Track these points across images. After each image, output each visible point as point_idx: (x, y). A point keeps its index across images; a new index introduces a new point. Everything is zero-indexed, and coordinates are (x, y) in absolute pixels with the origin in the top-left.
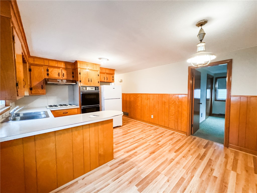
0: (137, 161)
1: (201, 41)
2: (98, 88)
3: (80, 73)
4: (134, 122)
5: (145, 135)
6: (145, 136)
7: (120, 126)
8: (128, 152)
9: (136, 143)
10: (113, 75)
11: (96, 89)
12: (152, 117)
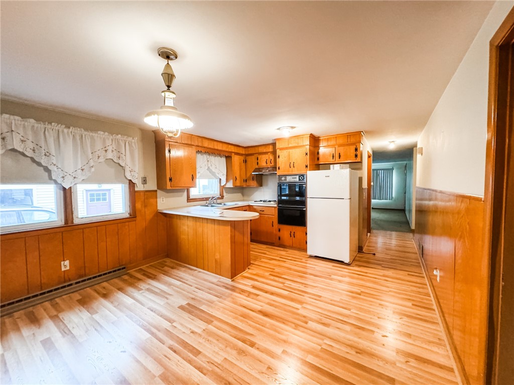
1: (169, 87)
2: (303, 176)
3: (279, 157)
10: (357, 144)
11: (300, 180)
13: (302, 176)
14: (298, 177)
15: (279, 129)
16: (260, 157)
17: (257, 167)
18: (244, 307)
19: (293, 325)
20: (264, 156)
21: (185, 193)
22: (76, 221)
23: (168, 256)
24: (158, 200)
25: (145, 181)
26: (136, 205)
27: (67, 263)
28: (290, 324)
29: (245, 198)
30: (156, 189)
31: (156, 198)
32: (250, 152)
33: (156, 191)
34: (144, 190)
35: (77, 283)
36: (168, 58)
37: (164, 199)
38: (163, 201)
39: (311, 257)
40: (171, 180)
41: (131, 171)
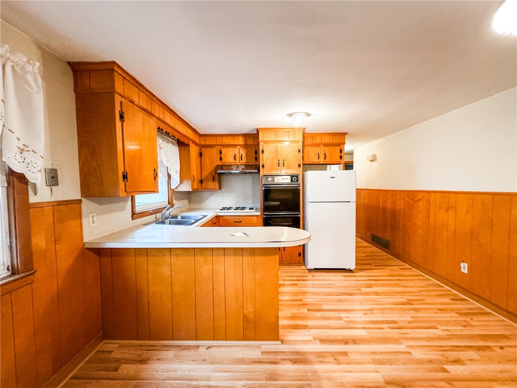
0: (330, 379)
2: (297, 177)
3: (263, 152)
4: (400, 269)
5: (412, 317)
6: (410, 322)
7: (350, 271)
8: (323, 341)
9: (364, 330)
10: (342, 146)
11: (292, 181)
12: (464, 268)
13: (295, 177)
14: (289, 177)
16: (224, 150)
17: (220, 163)
20: (231, 149)
21: (130, 202)
24: (84, 221)
25: (53, 178)
29: (193, 206)
30: (78, 196)
31: (80, 216)
32: (208, 143)
33: (79, 202)
34: (53, 199)
37: (95, 219)
38: (93, 222)
39: (310, 270)
40: (125, 177)
41: (22, 151)
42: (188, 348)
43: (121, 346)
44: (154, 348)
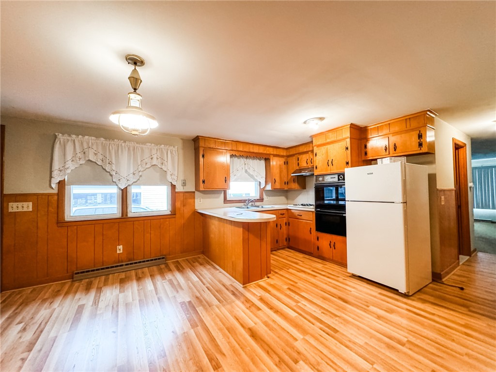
1: (135, 89)
2: (344, 175)
3: (316, 155)
8: (261, 299)
10: (421, 129)
11: (339, 180)
13: (342, 176)
14: (336, 176)
15: (305, 123)
16: (300, 157)
17: (298, 168)
18: (237, 319)
19: (277, 359)
20: (304, 156)
22: (130, 215)
23: (203, 253)
24: (196, 200)
25: (184, 184)
26: (176, 204)
27: (121, 247)
28: (275, 356)
30: (194, 190)
31: (194, 198)
33: (194, 192)
34: (184, 191)
35: (126, 265)
36: (135, 64)
37: (201, 200)
38: (200, 201)
39: (354, 276)
40: (204, 182)
41: (171, 175)
42: (215, 268)
43: (204, 258)
44: (209, 263)
